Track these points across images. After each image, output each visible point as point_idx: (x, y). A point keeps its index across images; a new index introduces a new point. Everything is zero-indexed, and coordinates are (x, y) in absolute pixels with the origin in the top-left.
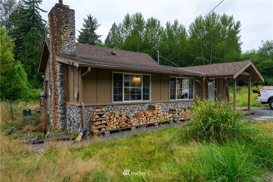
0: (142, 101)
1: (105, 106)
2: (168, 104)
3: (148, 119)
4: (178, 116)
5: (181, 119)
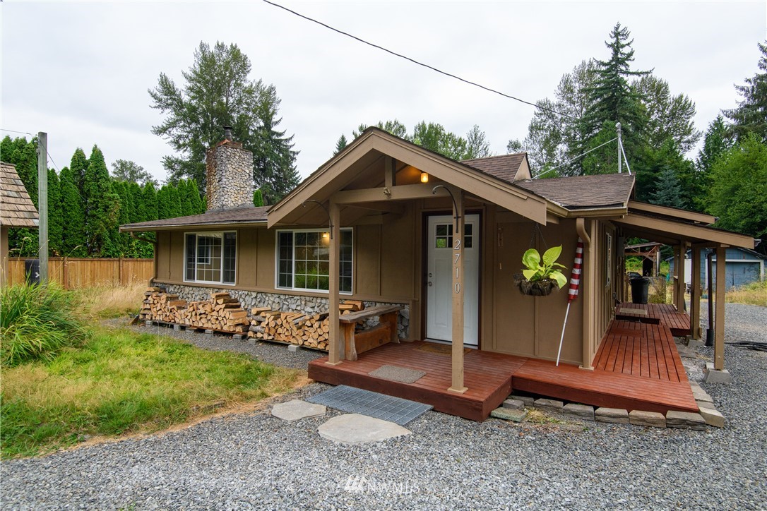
0: (220, 283)
3: (198, 317)
4: (258, 328)
5: (263, 337)
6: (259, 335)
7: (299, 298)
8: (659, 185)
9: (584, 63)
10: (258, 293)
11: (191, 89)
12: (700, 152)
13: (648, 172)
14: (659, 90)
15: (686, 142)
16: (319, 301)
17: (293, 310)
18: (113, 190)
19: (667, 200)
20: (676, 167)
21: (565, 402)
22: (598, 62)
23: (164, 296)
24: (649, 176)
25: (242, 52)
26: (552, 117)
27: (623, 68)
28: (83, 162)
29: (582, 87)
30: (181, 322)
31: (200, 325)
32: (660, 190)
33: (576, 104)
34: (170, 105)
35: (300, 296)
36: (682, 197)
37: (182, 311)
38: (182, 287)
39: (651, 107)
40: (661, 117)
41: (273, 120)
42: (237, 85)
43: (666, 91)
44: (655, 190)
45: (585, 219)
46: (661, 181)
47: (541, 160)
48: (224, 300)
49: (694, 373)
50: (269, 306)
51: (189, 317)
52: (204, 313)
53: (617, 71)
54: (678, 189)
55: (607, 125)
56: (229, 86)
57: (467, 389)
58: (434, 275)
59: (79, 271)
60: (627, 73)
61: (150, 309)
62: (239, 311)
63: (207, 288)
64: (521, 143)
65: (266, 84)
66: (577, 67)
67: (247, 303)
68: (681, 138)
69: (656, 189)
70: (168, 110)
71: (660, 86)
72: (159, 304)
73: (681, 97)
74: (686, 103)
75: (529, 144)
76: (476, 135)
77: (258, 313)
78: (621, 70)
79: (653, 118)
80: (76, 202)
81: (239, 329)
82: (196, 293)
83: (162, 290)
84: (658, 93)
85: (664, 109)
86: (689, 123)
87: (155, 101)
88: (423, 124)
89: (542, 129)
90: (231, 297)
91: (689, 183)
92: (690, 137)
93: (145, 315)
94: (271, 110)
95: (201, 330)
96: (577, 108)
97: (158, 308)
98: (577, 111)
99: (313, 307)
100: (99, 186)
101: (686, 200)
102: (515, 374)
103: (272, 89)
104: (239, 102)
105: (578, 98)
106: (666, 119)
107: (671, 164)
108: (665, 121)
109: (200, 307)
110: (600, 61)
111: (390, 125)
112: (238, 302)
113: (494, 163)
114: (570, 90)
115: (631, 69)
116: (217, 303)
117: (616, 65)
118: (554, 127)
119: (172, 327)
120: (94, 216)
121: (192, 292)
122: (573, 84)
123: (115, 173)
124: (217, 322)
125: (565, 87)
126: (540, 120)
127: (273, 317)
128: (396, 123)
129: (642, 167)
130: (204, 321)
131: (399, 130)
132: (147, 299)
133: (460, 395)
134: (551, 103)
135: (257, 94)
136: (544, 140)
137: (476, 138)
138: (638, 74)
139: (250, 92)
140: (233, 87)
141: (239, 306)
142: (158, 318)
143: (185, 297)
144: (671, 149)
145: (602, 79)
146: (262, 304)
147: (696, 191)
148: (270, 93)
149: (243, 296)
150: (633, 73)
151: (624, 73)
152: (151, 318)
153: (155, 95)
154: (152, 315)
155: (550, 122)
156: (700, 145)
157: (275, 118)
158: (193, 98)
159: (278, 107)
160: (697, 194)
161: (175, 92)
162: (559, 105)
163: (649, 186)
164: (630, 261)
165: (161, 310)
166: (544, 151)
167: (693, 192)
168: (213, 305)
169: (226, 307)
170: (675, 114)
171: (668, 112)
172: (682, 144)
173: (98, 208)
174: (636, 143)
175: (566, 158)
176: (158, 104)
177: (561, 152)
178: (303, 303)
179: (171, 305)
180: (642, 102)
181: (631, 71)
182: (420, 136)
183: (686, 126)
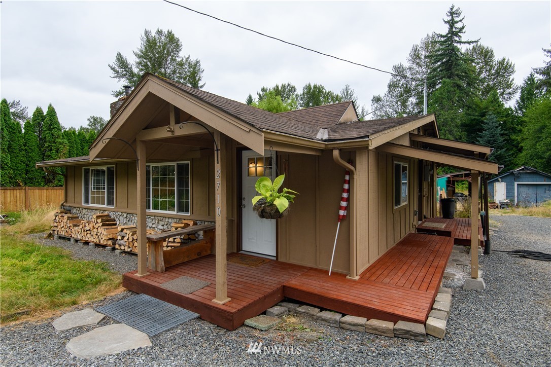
0: (105, 206)
1: (75, 207)
2: (133, 216)
3: (86, 233)
4: (122, 242)
5: (124, 249)
6: (123, 248)
7: (153, 218)
8: (485, 126)
9: (428, 36)
10: (128, 214)
11: (140, 63)
12: (517, 101)
13: (477, 117)
14: (486, 55)
15: (508, 94)
16: (167, 220)
17: (150, 228)
18: (63, 136)
19: (490, 137)
20: (498, 113)
21: (322, 309)
22: (437, 35)
23: (66, 216)
24: (477, 120)
25: (175, 36)
26: (405, 77)
27: (457, 39)
28: (41, 117)
29: (427, 54)
30: (75, 237)
31: (87, 239)
32: (485, 130)
33: (423, 67)
34: (125, 75)
35: (155, 216)
36: (502, 135)
37: (76, 228)
38: (81, 209)
39: (481, 68)
40: (488, 76)
41: (199, 85)
42: (173, 60)
43: (492, 56)
44: (481, 130)
45: (340, 150)
46: (486, 123)
47: (397, 109)
48: (102, 220)
49: (459, 279)
50: (135, 224)
51: (80, 233)
52: (89, 230)
53: (453, 41)
54: (499, 129)
55: (445, 82)
56: (167, 61)
57: (230, 299)
58: (246, 199)
59: (37, 197)
60: (460, 42)
61: (57, 226)
62: (113, 228)
63: (96, 210)
64: (382, 98)
65: (193, 59)
66: (423, 39)
67: (121, 222)
68: (504, 91)
69: (483, 130)
70: (124, 79)
71: (487, 52)
72: (62, 223)
73: (504, 60)
74: (507, 64)
75: (388, 98)
76: (347, 92)
77: (122, 230)
78: (455, 40)
79: (482, 76)
80: (36, 147)
81: (110, 243)
82: (89, 214)
83: (68, 211)
84: (485, 57)
85: (490, 70)
86: (510, 80)
87: (114, 73)
88: (309, 85)
89: (398, 87)
90: (110, 217)
91: (509, 125)
92: (511, 90)
93: (54, 231)
94: (197, 78)
95: (87, 243)
96: (424, 70)
97: (62, 226)
98: (422, 72)
99: (163, 225)
100: (52, 134)
101: (506, 137)
102: (286, 284)
103: (197, 62)
104: (174, 72)
105: (424, 63)
106: (493, 77)
107: (494, 111)
108: (491, 78)
109: (87, 225)
110: (439, 34)
111: (284, 86)
112: (115, 221)
113: (328, 109)
114: (418, 57)
115: (463, 40)
116: (97, 222)
117: (451, 37)
118: (407, 85)
119: (69, 240)
120: (49, 156)
121: (87, 213)
122: (421, 52)
123: (89, 125)
124: (97, 237)
125: (415, 54)
126: (396, 80)
127: (131, 233)
128: (289, 85)
129: (472, 113)
130: (89, 235)
131: (291, 90)
132: (55, 219)
133: (219, 307)
134: (404, 67)
135: (186, 66)
136: (399, 95)
137: (347, 94)
138: (469, 43)
139: (181, 64)
140: (169, 61)
141: (115, 224)
142: (61, 233)
143: (83, 217)
144: (494, 99)
145: (441, 47)
146: (130, 222)
147: (514, 130)
148: (196, 65)
149: (118, 217)
150: (464, 43)
151: (458, 42)
152: (58, 234)
153: (114, 68)
154: (58, 231)
155: (403, 81)
156: (517, 96)
157: (200, 83)
158: (142, 70)
159: (202, 75)
160: (514, 133)
161: (127, 65)
162: (410, 68)
163: (478, 127)
164: (462, 184)
165: (63, 227)
166: (399, 103)
167: (511, 131)
168: (94, 224)
169: (103, 225)
170: (499, 73)
171: (493, 72)
172: (505, 95)
173: (52, 150)
174: (468, 95)
175: (416, 107)
176: (116, 75)
177: (412, 103)
178: (157, 221)
179: (70, 223)
180: (474, 64)
181: (463, 41)
182: (307, 94)
183: (508, 82)
